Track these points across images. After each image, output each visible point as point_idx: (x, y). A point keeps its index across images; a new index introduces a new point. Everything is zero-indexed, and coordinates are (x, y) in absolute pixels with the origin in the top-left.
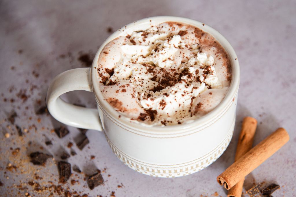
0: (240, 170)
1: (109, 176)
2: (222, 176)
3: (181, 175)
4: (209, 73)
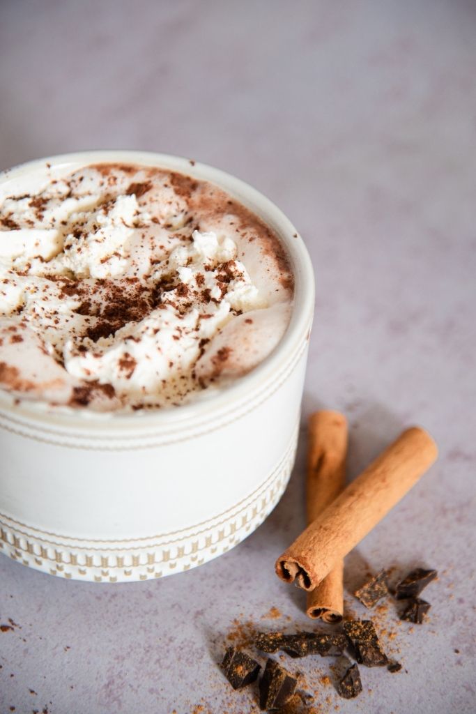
0: (333, 536)
2: (291, 555)
3: (179, 569)
4: (233, 278)
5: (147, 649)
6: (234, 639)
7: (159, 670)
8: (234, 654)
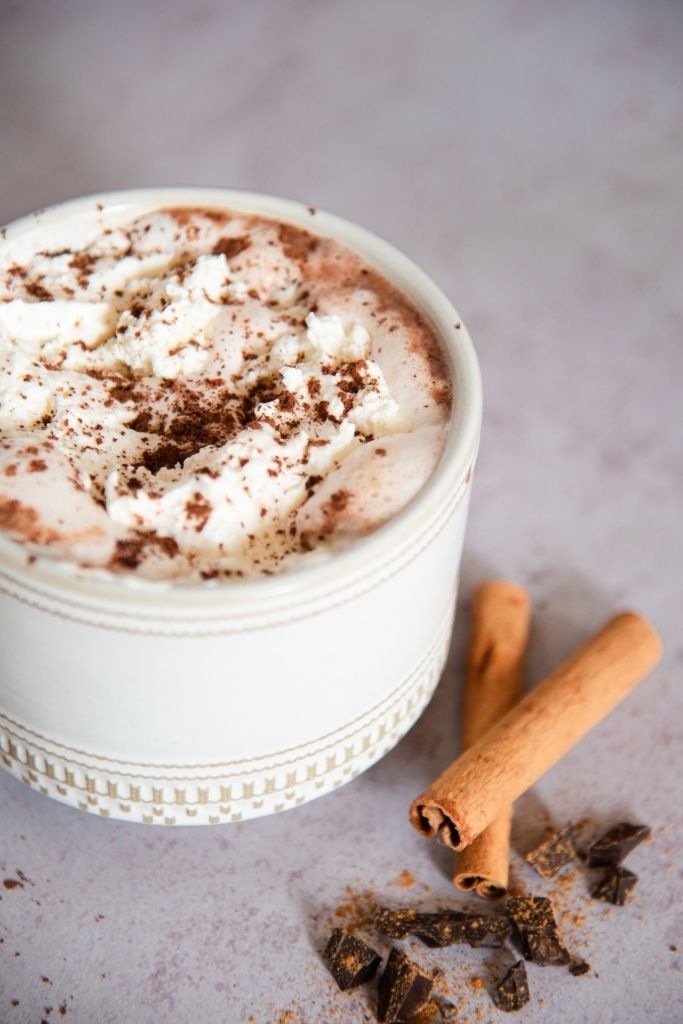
0: (497, 770)
2: (433, 796)
3: (268, 809)
4: (363, 386)
5: (216, 925)
6: (344, 916)
7: (231, 957)
8: (343, 938)
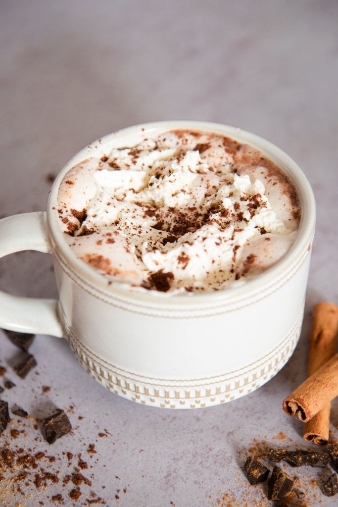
0: (323, 386)
1: (80, 418)
2: (293, 397)
3: (217, 402)
4: (259, 205)
5: (194, 455)
6: (253, 452)
7: (201, 469)
8: (252, 461)
